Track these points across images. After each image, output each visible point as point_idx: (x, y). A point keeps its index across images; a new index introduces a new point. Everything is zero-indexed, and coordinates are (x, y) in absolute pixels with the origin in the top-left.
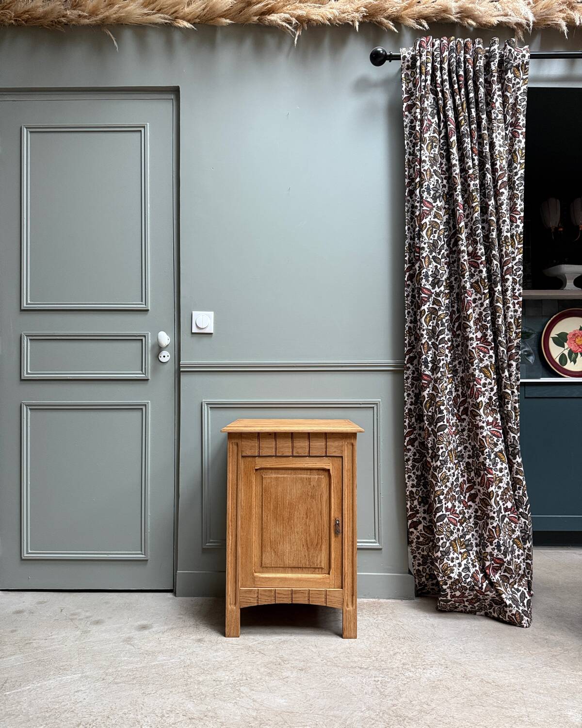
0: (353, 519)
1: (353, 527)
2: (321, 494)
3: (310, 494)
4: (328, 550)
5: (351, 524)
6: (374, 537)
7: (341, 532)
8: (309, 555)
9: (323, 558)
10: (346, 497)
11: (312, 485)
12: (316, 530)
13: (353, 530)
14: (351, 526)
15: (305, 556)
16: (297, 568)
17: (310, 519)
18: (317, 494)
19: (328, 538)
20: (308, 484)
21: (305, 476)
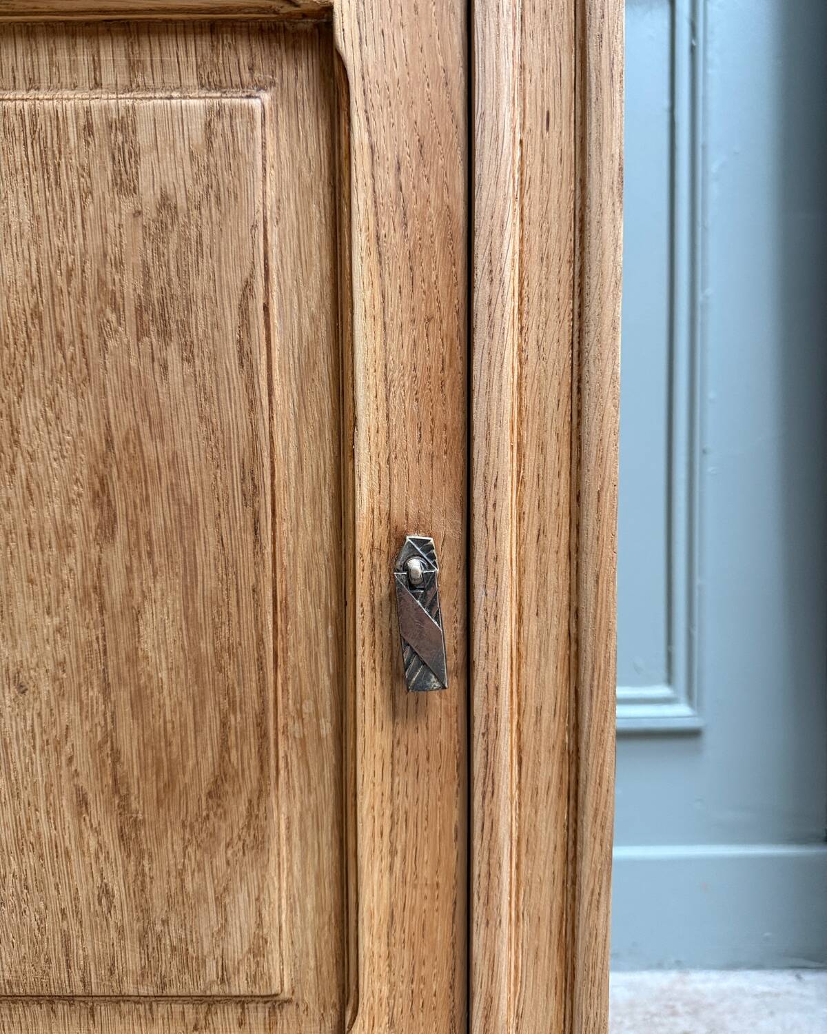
0: (576, 526)
1: (575, 613)
2: (248, 288)
3: (130, 285)
4: (327, 835)
5: (557, 579)
6: (662, 672)
7: (452, 660)
8: (141, 884)
9: (279, 915)
10: (511, 304)
11: (149, 197)
12: (206, 647)
13: (574, 641)
14: (557, 601)
15: (106, 892)
16: (38, 999)
17: (141, 543)
18: (199, 285)
19: (327, 729)
20: (102, 182)
21: (71, 101)
